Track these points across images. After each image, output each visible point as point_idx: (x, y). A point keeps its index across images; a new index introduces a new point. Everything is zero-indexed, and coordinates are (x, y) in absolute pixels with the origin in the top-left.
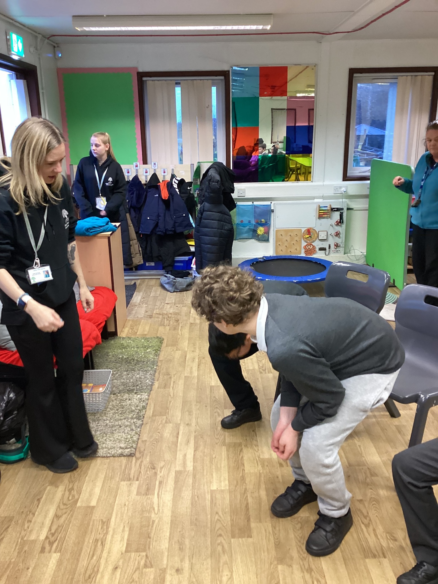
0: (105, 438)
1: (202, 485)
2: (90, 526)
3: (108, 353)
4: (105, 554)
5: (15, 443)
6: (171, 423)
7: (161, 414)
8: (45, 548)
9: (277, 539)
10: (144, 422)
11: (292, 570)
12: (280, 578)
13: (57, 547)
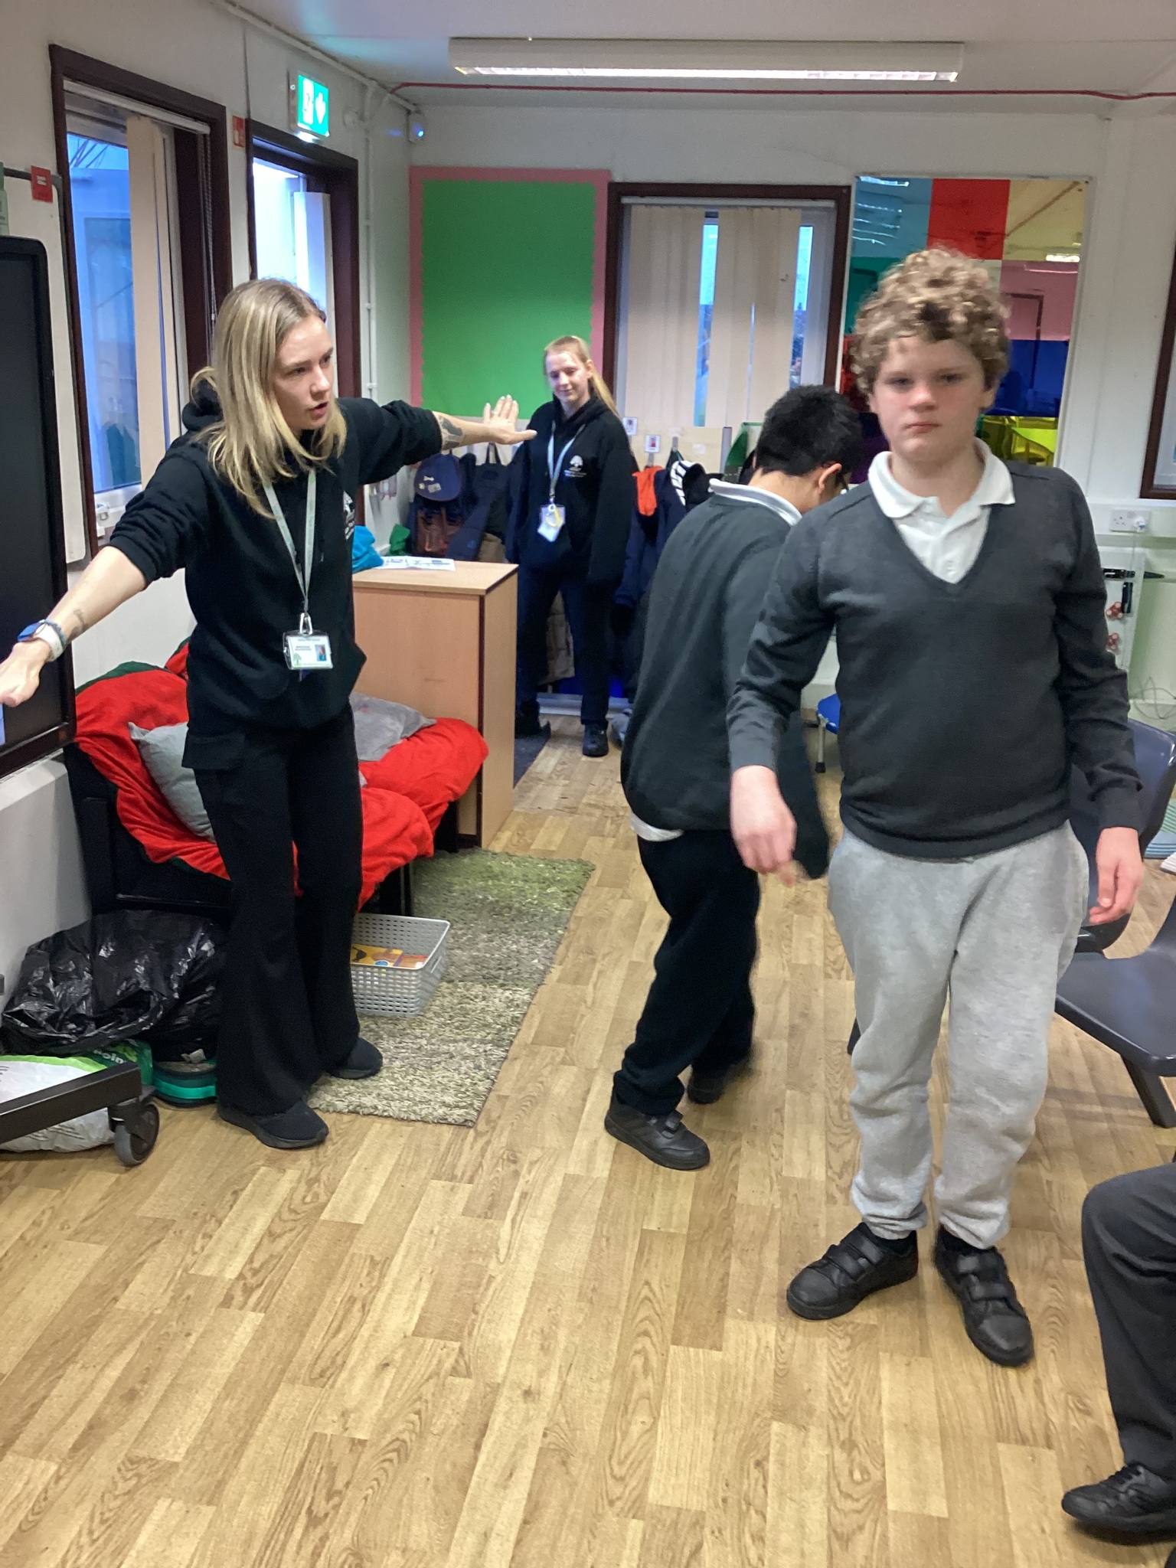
0: (411, 1077)
1: (624, 1217)
2: (343, 1267)
3: (451, 884)
4: (365, 1332)
5: (202, 1062)
6: (574, 1065)
7: (554, 1042)
8: (232, 1298)
9: (785, 1364)
10: (511, 1055)
11: (806, 1436)
12: (772, 1451)
13: (260, 1300)
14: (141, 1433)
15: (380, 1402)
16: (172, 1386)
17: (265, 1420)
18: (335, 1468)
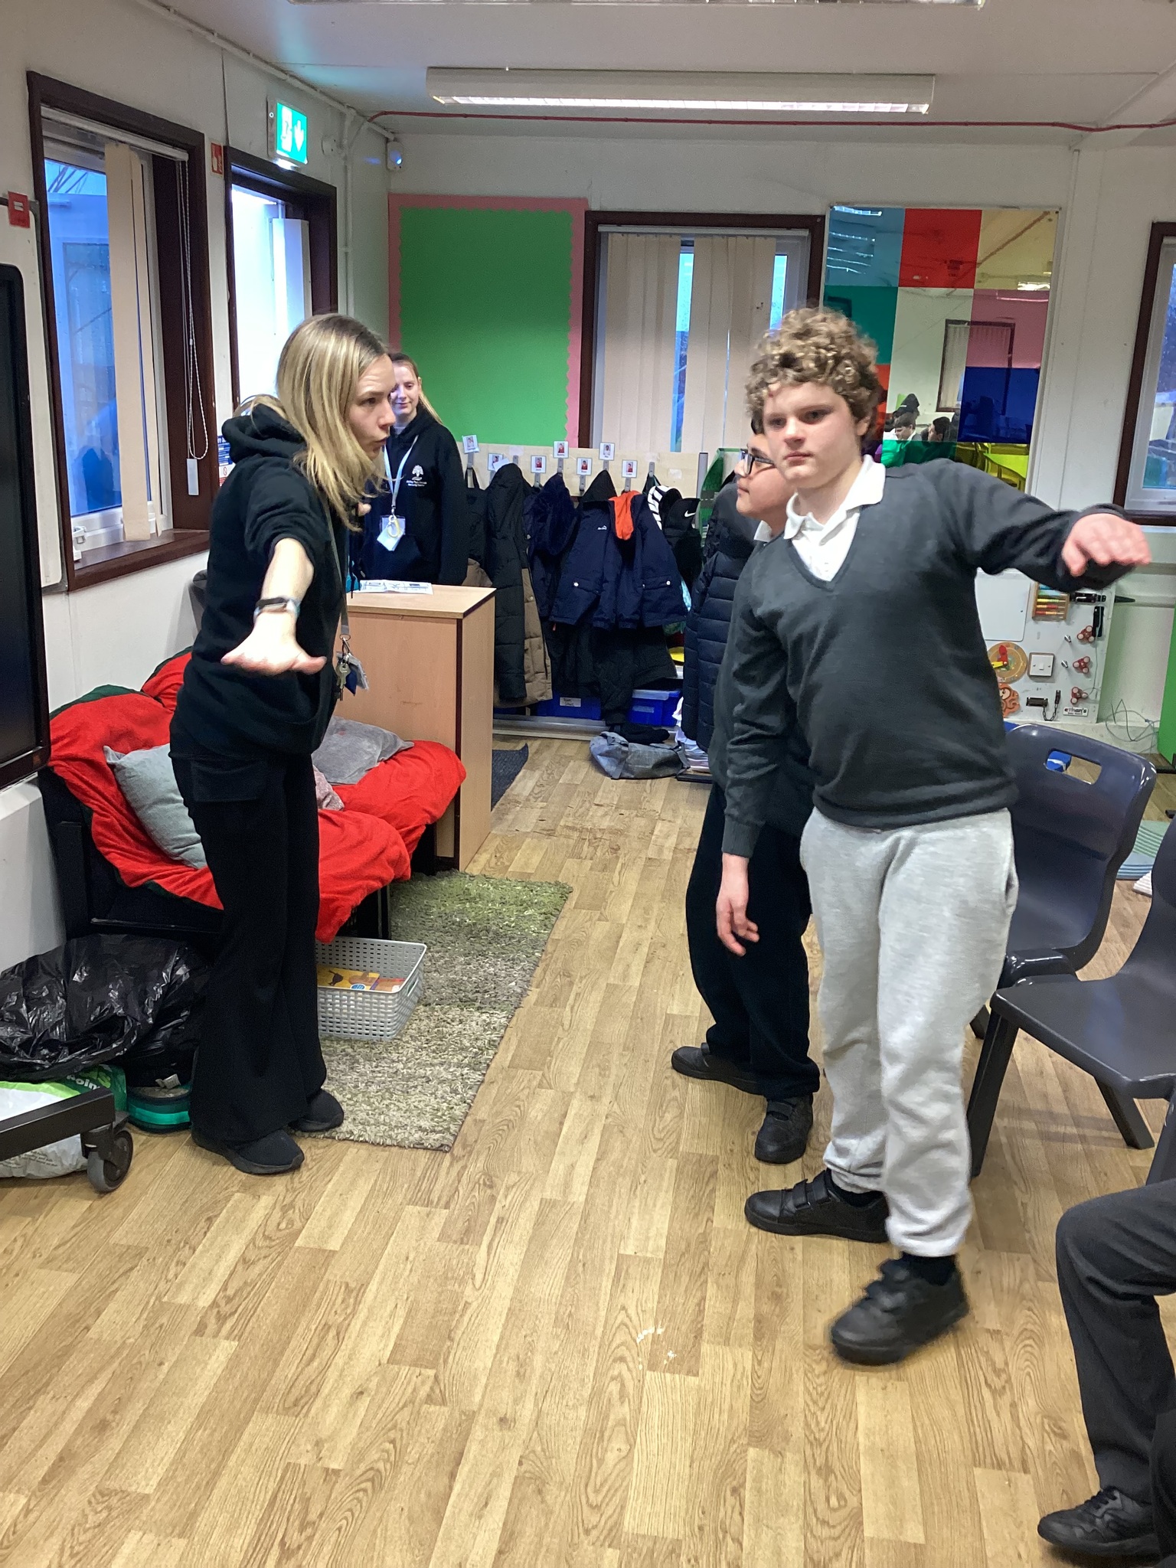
0: (387, 1102)
1: (601, 1242)
2: (318, 1294)
3: (429, 907)
4: (339, 1360)
5: (176, 1087)
6: (551, 1088)
7: (531, 1066)
8: (206, 1326)
9: (761, 1389)
10: (487, 1078)
11: (782, 1462)
12: (748, 1477)
13: (233, 1329)
14: (111, 1465)
15: (355, 1431)
16: (145, 1415)
17: (238, 1450)
18: (308, 1500)
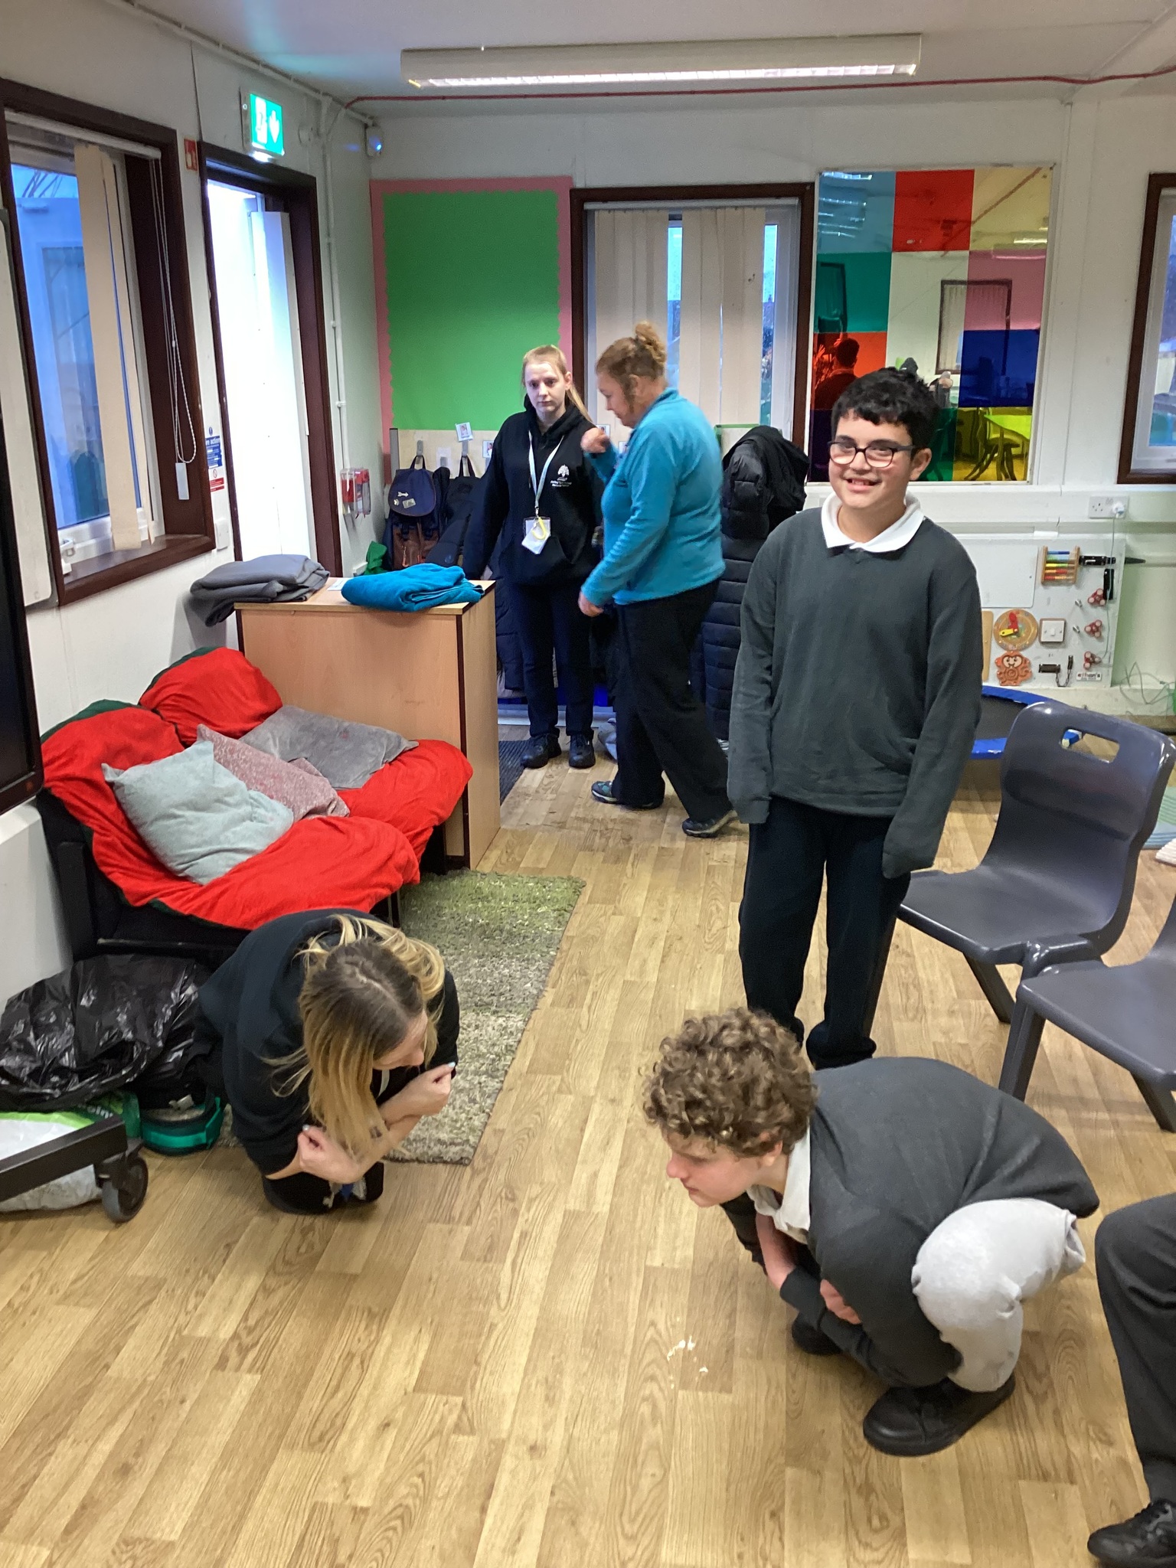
1: (627, 1254)
2: (340, 1321)
3: (440, 908)
4: (364, 1391)
5: (191, 1108)
6: (570, 1093)
7: (549, 1070)
8: (227, 1360)
9: (796, 1404)
10: (505, 1086)
11: (821, 1482)
12: (787, 1498)
13: (255, 1361)
14: (134, 1512)
15: (382, 1466)
16: (167, 1458)
17: (264, 1491)
18: (337, 1540)
